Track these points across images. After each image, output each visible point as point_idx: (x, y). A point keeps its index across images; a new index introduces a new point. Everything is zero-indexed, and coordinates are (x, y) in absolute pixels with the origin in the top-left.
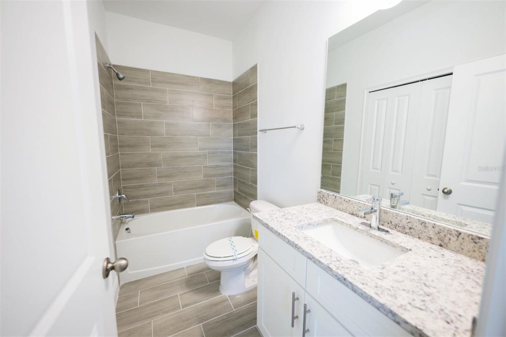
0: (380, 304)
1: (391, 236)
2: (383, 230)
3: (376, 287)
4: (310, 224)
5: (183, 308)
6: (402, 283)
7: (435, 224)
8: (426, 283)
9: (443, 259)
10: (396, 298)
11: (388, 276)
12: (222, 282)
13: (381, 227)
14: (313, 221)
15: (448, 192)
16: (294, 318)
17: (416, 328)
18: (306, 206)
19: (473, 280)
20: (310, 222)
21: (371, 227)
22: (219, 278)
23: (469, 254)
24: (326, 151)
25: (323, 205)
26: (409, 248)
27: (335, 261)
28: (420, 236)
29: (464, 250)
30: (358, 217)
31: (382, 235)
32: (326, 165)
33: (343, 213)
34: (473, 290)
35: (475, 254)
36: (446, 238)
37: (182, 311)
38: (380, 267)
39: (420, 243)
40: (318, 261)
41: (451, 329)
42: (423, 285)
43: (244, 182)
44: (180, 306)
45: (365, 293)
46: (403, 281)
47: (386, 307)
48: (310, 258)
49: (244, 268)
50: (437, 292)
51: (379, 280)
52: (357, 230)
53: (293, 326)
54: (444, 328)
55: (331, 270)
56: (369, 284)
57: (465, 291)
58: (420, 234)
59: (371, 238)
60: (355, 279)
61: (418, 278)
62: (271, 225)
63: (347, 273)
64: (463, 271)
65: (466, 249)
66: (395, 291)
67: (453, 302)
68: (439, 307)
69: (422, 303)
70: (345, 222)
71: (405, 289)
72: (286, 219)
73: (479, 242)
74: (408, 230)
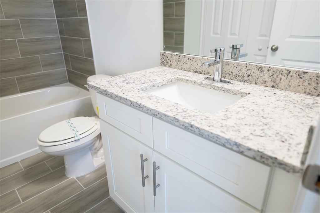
0: (226, 139)
1: (232, 85)
2: (225, 82)
3: (222, 126)
4: (154, 86)
5: (23, 201)
6: (243, 120)
7: (270, 67)
8: (263, 116)
9: (276, 96)
10: (240, 132)
11: (231, 116)
12: (67, 167)
13: (223, 79)
14: (158, 82)
15: (275, 48)
16: (144, 178)
17: (258, 151)
18: (149, 70)
19: (298, 107)
20: (154, 83)
21: (214, 81)
22: (63, 164)
23: (295, 89)
24: (167, 17)
25: (166, 68)
26: (247, 92)
27: (181, 112)
28: (257, 82)
29: (291, 87)
30: (201, 74)
31: (225, 85)
32: (168, 34)
33: (187, 72)
34: (299, 115)
35: (300, 89)
36: (278, 79)
37: (23, 204)
38: (224, 110)
39: (257, 87)
40: (164, 114)
41: (286, 146)
42: (261, 118)
43: (77, 57)
44: (19, 200)
45: (212, 133)
46: (245, 118)
47: (231, 141)
48: (155, 114)
49: (90, 148)
50: (273, 121)
51: (224, 121)
52: (202, 85)
53: (144, 185)
54: (280, 146)
55: (178, 120)
56: (215, 125)
57: (293, 116)
58: (257, 79)
59: (215, 90)
60: (201, 124)
61: (257, 113)
62: (110, 90)
63: (194, 120)
64: (291, 102)
65: (293, 85)
66: (238, 126)
67: (286, 126)
68: (276, 132)
69: (262, 132)
70: (190, 79)
71: (247, 123)
72: (127, 83)
73: (303, 77)
74: (246, 78)
